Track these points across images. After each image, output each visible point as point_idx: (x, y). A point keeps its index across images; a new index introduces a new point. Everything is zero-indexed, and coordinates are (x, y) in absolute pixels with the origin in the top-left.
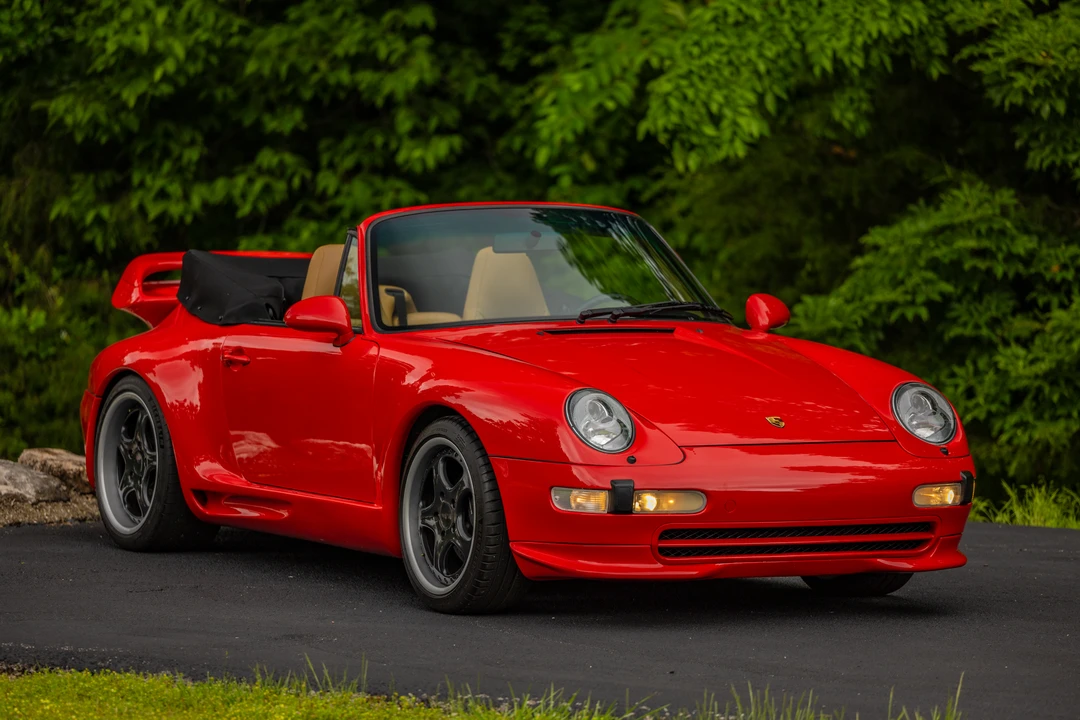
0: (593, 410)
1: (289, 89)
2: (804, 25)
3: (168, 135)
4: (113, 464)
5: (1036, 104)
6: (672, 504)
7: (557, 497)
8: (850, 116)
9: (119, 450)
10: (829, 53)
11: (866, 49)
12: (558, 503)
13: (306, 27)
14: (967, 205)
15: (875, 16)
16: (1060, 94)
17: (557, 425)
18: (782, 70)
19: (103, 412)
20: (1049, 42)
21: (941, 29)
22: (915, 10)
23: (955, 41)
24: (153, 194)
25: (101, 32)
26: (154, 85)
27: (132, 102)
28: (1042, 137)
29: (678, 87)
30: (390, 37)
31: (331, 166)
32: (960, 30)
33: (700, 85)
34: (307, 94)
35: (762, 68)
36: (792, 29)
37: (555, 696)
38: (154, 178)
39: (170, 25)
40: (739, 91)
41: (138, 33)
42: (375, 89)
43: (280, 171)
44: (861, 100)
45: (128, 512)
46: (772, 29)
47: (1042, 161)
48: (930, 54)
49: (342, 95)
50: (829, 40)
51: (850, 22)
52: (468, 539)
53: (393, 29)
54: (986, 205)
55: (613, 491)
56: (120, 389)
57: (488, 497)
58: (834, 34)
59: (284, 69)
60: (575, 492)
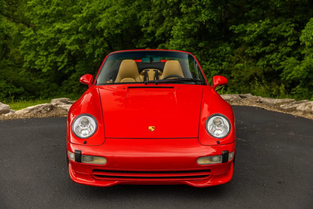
1: (274, 35)
3: (258, 42)
24: (256, 49)
25: (248, 28)
26: (254, 35)
27: (252, 38)
30: (289, 28)
31: (281, 46)
34: (277, 36)
41: (253, 28)
42: (285, 35)
43: (273, 46)
49: (281, 36)
55: (75, 154)
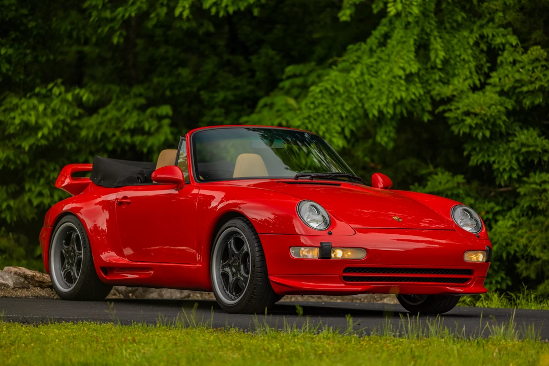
0: (310, 211)
1: (101, 144)
2: (363, 95)
4: (58, 259)
5: (475, 132)
6: (349, 254)
7: (293, 252)
8: (385, 139)
9: (62, 252)
10: (377, 107)
11: (394, 105)
12: (294, 255)
13: (109, 116)
14: (440, 183)
15: (399, 90)
16: (487, 128)
17: (292, 218)
18: (353, 116)
19: (54, 233)
20: (482, 102)
21: (429, 99)
22: (417, 88)
23: (435, 103)
24: (35, 194)
25: (12, 115)
26: (38, 140)
27: (27, 148)
28: (478, 149)
29: (303, 123)
30: (150, 120)
32: (438, 98)
33: (314, 122)
34: (110, 147)
35: (344, 115)
36: (358, 97)
37: (309, 326)
38: (36, 187)
39: (44, 114)
40: (333, 126)
41: (30, 115)
42: (143, 144)
44: (390, 131)
45: (66, 282)
46: (348, 97)
47: (477, 161)
48: (423, 110)
49: (127, 148)
50: (376, 101)
51: (387, 92)
52: (247, 276)
53: (152, 116)
54: (450, 182)
55: (321, 248)
56: (63, 222)
57: (257, 254)
58: (379, 98)
59: (99, 135)
60: (302, 249)
